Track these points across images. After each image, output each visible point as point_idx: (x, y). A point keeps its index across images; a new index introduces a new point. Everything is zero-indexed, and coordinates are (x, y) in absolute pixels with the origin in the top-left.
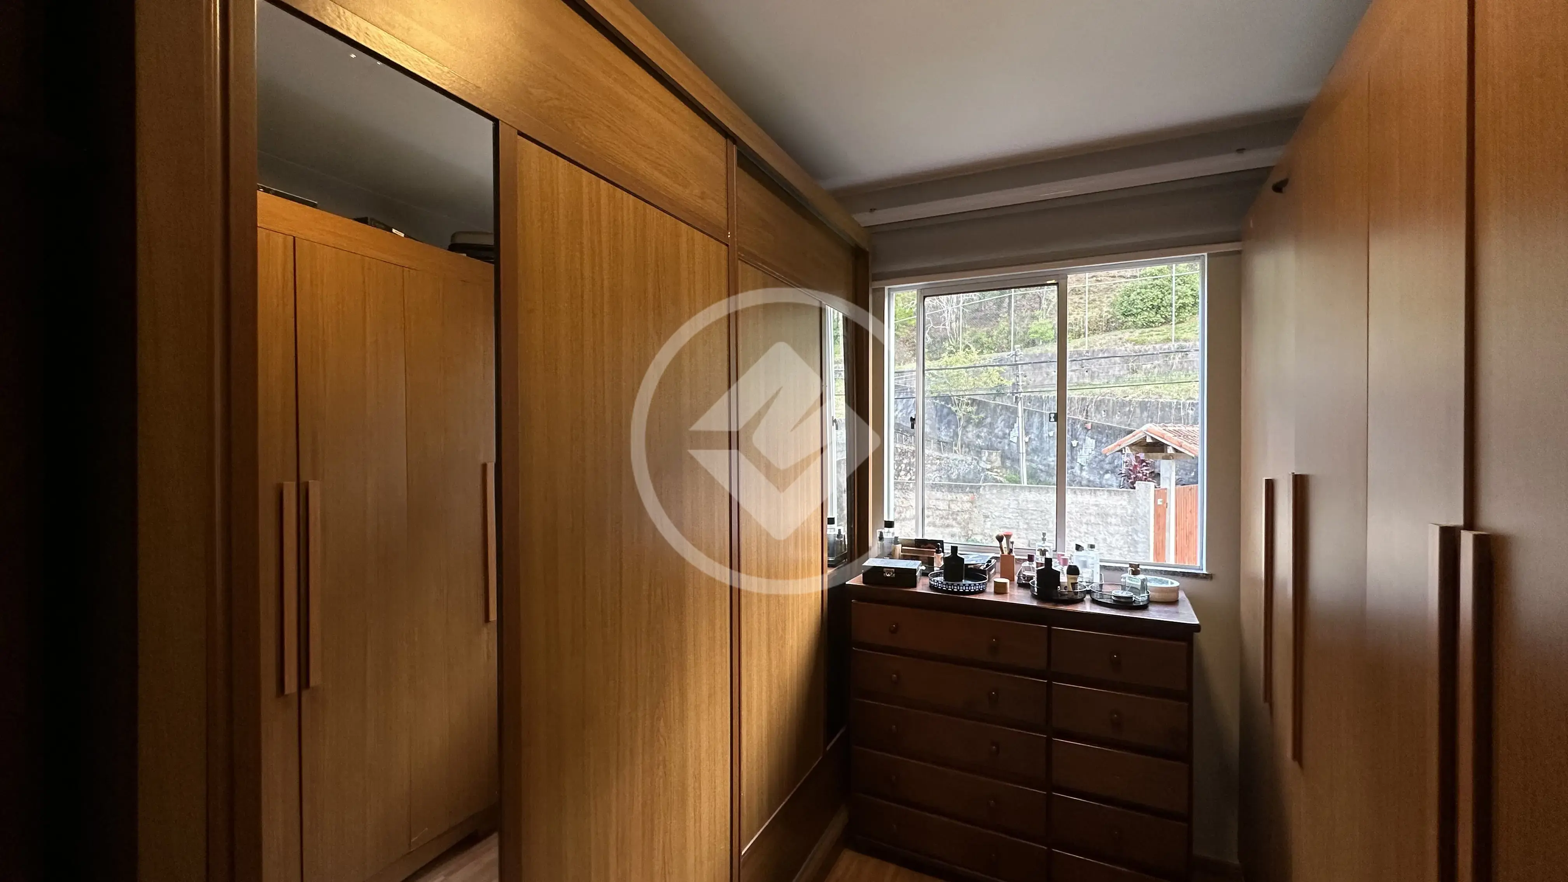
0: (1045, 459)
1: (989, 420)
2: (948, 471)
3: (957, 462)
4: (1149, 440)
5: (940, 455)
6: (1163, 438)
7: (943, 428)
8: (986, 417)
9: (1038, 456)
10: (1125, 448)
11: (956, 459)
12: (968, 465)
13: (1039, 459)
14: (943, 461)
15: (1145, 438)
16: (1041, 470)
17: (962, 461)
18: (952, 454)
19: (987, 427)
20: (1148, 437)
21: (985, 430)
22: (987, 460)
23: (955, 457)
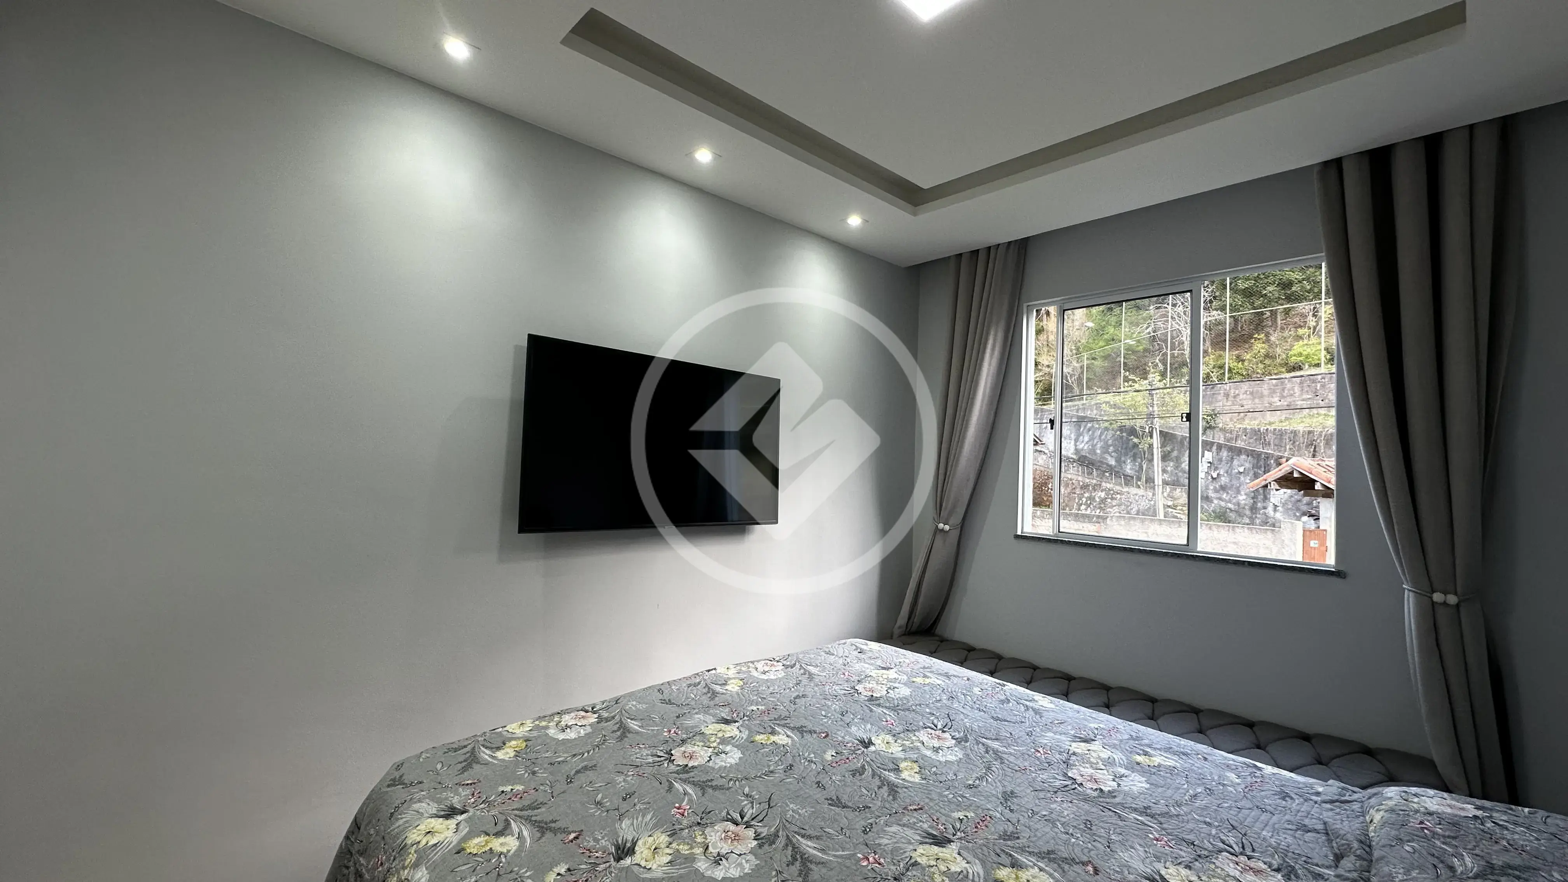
0: (1235, 497)
1: (1175, 453)
2: (1128, 506)
3: (1137, 498)
4: (1296, 475)
5: (1121, 489)
6: (1311, 473)
7: (1129, 461)
8: (1173, 450)
9: (1228, 493)
10: (1270, 483)
11: (1136, 494)
12: (1149, 500)
13: (1229, 497)
14: (1123, 496)
15: (1292, 473)
16: (1230, 509)
17: (1143, 496)
18: (1132, 489)
19: (1173, 461)
20: (1295, 472)
21: (1172, 464)
22: (1168, 495)
23: (1135, 492)
